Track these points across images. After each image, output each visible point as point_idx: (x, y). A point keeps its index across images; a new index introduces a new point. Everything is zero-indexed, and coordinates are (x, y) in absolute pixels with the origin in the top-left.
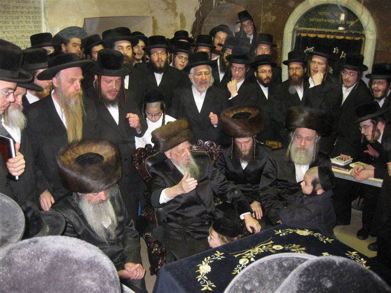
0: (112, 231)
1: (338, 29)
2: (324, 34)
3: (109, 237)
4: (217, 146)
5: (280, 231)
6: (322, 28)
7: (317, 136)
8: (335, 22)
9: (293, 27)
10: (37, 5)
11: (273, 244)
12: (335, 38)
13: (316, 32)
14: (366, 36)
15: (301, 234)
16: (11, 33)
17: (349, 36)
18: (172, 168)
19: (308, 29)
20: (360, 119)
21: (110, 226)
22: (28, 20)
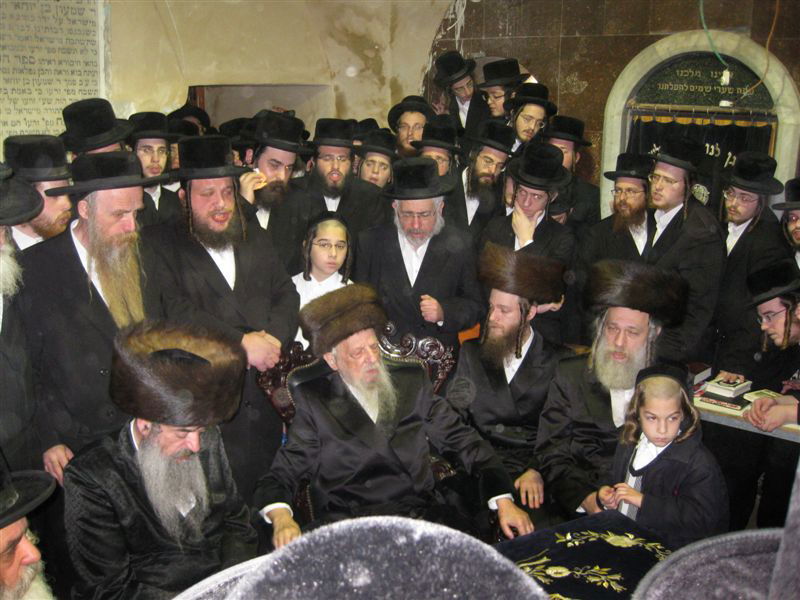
0: (196, 525)
1: (718, 105)
2: (690, 116)
3: (187, 537)
4: (445, 349)
5: (569, 537)
6: (685, 103)
7: (653, 326)
8: (713, 91)
9: (624, 103)
10: (90, 56)
11: (547, 565)
12: (712, 125)
13: (674, 113)
14: (779, 117)
15: (616, 544)
16: (34, 112)
17: (741, 119)
18: (341, 393)
19: (657, 106)
20: (756, 299)
21: (193, 511)
22: (70, 87)
